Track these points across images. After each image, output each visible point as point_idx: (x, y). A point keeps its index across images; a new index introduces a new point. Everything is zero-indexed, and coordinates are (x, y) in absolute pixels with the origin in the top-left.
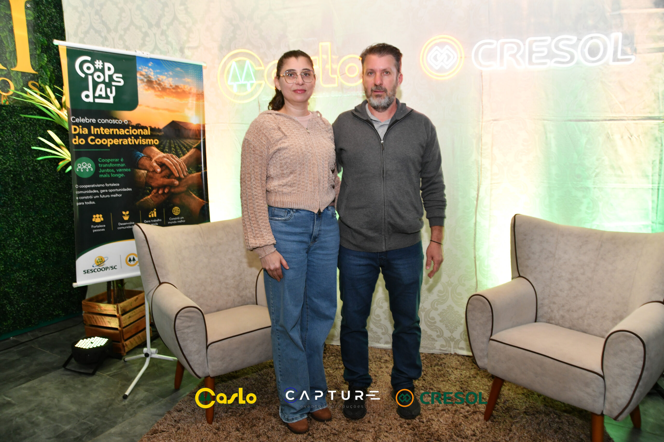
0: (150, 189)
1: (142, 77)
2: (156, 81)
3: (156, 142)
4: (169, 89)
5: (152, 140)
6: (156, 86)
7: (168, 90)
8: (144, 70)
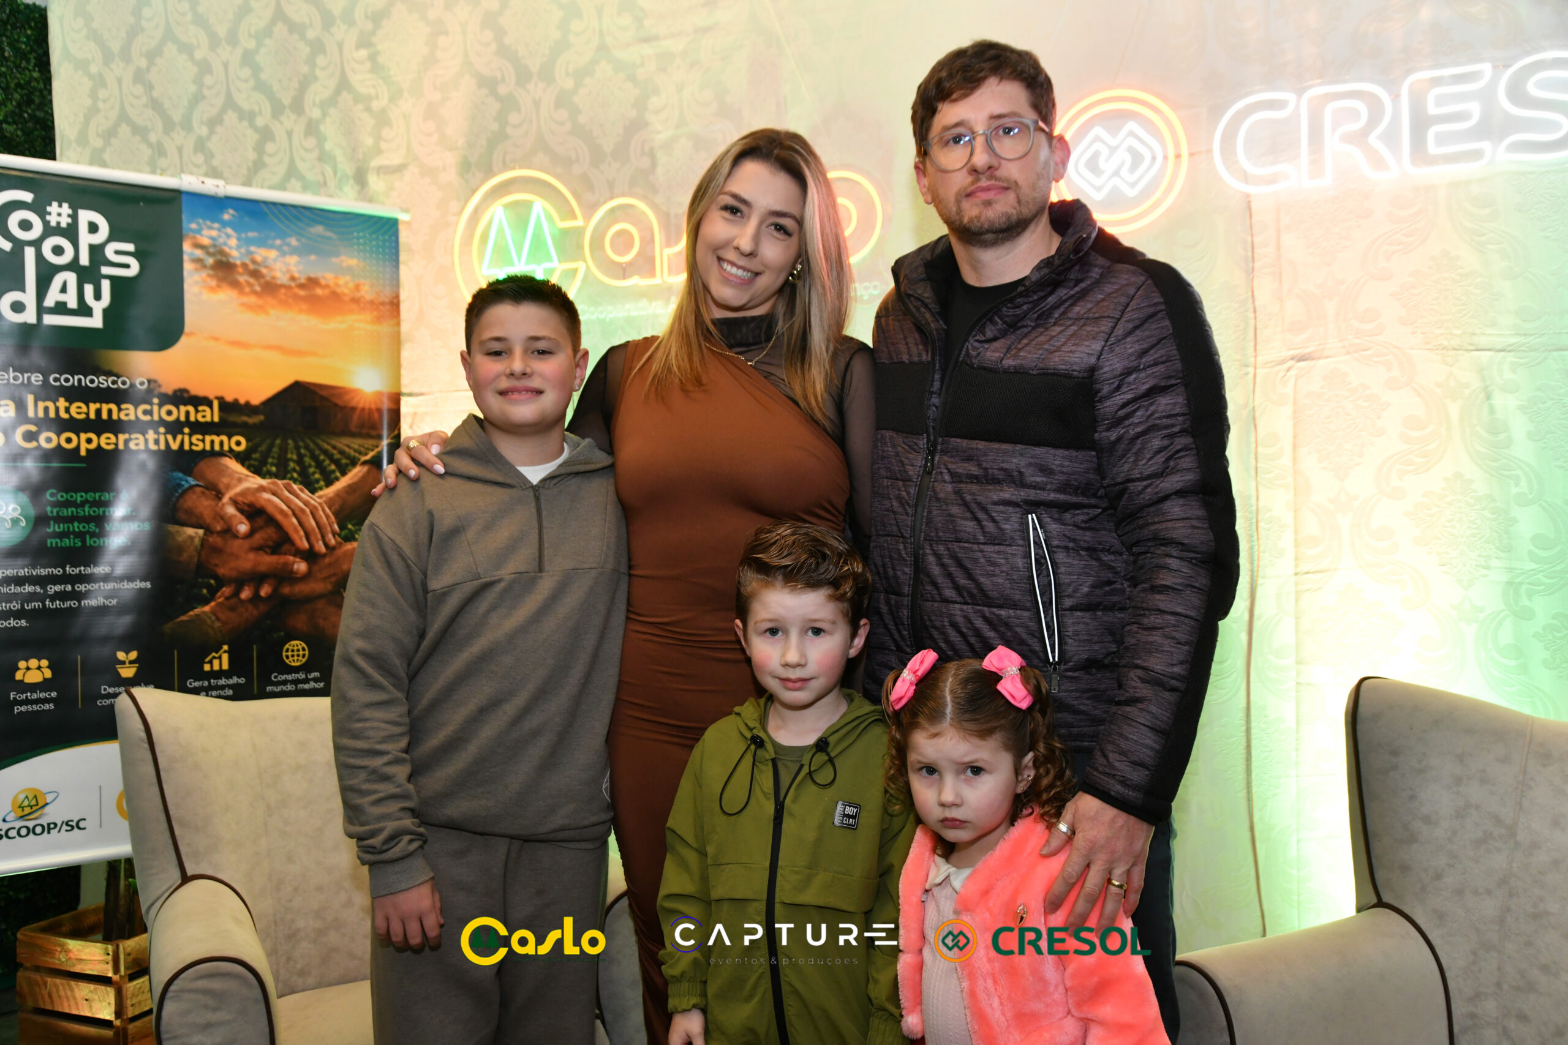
0: (211, 585)
1: (199, 253)
2: (244, 265)
3: (238, 443)
4: (288, 288)
5: (225, 438)
6: (243, 279)
7: (283, 291)
8: (205, 232)
